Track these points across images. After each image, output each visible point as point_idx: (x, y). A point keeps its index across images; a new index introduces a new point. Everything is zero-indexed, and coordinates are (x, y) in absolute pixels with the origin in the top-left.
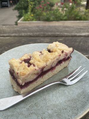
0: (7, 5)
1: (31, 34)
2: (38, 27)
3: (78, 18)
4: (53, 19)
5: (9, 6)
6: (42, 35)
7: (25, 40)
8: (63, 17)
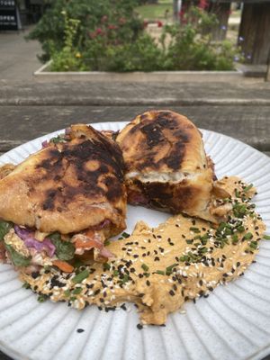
0: (14, 24)
1: (36, 99)
2: (60, 84)
3: (205, 63)
4: (133, 67)
5: (20, 27)
6: (60, 102)
7: (17, 111)
8: (163, 61)
